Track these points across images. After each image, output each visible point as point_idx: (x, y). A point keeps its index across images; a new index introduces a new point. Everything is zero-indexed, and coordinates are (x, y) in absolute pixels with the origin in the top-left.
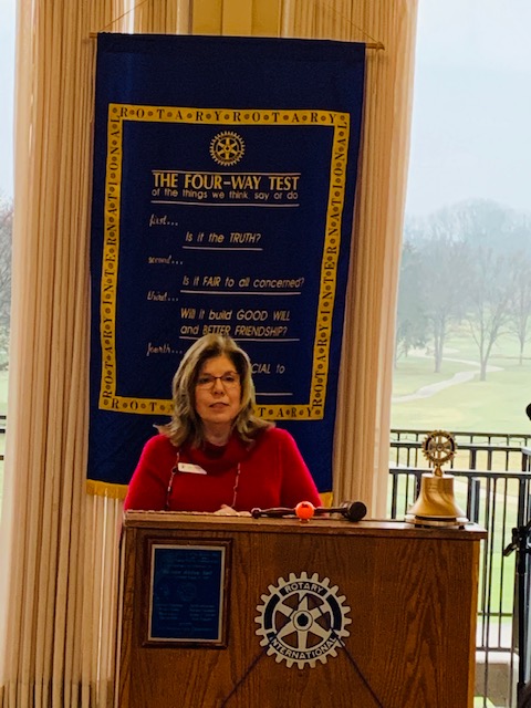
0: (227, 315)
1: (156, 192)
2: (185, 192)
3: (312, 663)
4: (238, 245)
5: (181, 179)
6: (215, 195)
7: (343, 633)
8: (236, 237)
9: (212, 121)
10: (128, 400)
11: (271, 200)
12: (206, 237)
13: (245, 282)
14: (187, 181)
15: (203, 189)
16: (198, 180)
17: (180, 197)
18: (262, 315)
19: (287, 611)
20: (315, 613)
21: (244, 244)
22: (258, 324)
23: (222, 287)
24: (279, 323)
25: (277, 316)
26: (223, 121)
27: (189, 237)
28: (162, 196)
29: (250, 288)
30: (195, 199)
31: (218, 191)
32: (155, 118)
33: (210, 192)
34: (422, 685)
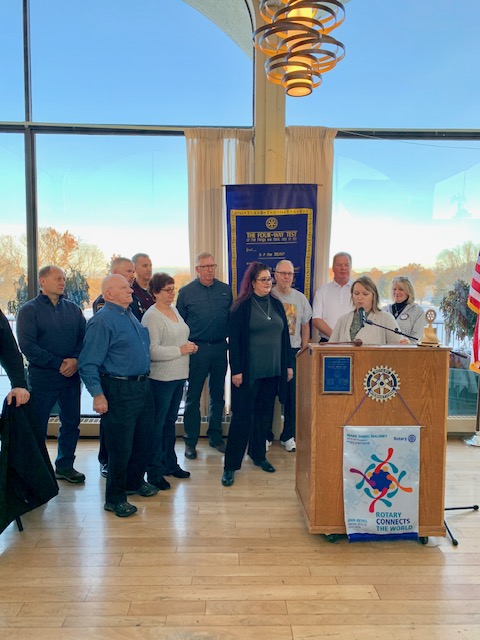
1: (248, 240)
3: (386, 399)
5: (256, 235)
7: (397, 388)
8: (276, 254)
9: (266, 214)
11: (288, 241)
12: (266, 254)
14: (259, 235)
15: (264, 238)
16: (262, 235)
17: (256, 241)
19: (375, 380)
20: (387, 381)
21: (279, 256)
26: (270, 214)
27: (260, 255)
28: (250, 242)
30: (262, 242)
31: (269, 238)
32: (247, 214)
34: (428, 407)
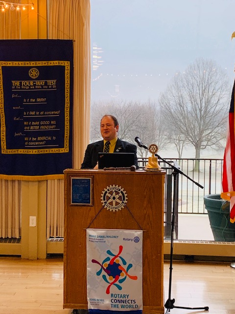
0: (37, 123)
1: (13, 87)
2: (22, 87)
3: (117, 210)
4: (39, 102)
5: (21, 83)
6: (31, 87)
8: (38, 100)
9: (29, 65)
10: (10, 150)
11: (48, 88)
12: (30, 100)
13: (42, 113)
14: (23, 84)
15: (28, 86)
16: (26, 83)
17: (21, 89)
18: (48, 122)
20: (118, 196)
21: (41, 102)
22: (47, 125)
23: (35, 115)
24: (53, 125)
25: (52, 122)
26: (32, 65)
27: (25, 100)
28: (15, 89)
29: (44, 115)
30: (26, 89)
31: (32, 86)
32: (11, 65)
33: (30, 87)
